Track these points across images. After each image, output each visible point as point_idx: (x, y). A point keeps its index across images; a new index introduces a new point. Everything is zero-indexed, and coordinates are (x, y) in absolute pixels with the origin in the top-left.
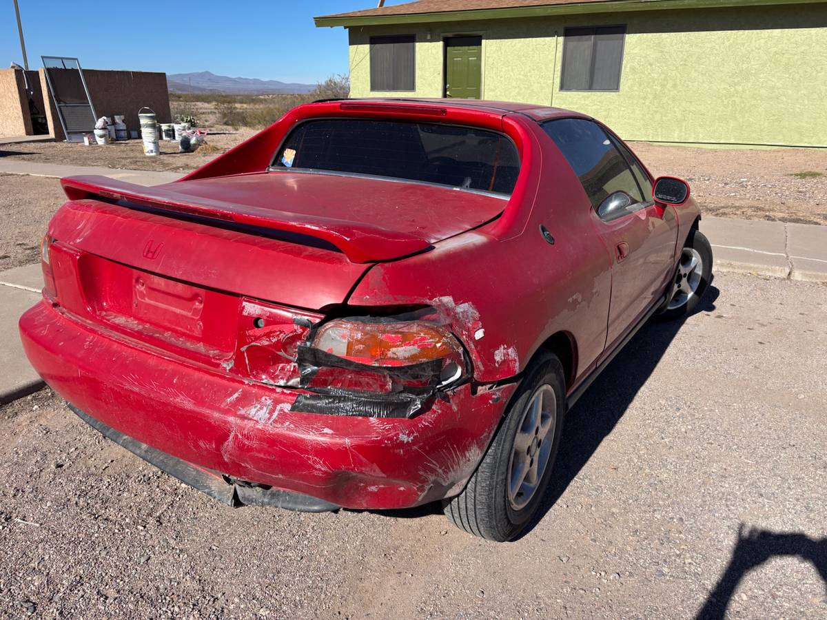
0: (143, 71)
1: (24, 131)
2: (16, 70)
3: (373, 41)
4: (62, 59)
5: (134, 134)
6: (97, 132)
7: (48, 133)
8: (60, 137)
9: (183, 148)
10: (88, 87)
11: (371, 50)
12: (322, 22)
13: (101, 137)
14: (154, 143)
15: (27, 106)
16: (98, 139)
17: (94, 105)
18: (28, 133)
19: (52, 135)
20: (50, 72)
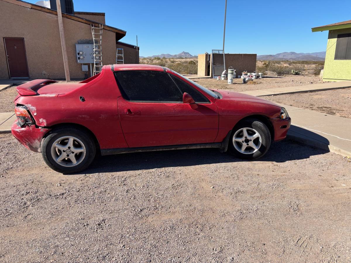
0: (248, 54)
1: (205, 74)
2: (206, 55)
3: (339, 36)
4: (219, 50)
5: (239, 76)
6: (222, 75)
7: (209, 76)
8: (212, 77)
9: (243, 82)
10: (225, 60)
11: (337, 41)
12: (315, 30)
13: (223, 77)
14: (231, 79)
15: (207, 67)
16: (222, 78)
17: (225, 66)
18: (206, 75)
19: (210, 76)
20: (213, 55)
